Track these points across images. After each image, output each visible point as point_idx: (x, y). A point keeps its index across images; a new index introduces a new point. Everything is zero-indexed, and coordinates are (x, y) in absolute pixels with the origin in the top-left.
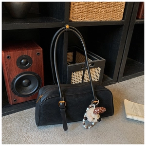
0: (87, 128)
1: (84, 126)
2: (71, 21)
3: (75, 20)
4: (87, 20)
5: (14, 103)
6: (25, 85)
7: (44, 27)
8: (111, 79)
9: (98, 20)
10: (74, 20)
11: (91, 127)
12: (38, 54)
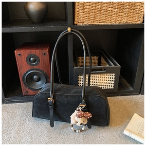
0: (75, 131)
1: (72, 128)
2: (76, 25)
3: (81, 24)
4: (95, 23)
5: (26, 94)
6: (35, 80)
7: (48, 30)
8: (131, 89)
9: (108, 23)
10: (79, 24)
11: (79, 131)
12: (44, 54)
